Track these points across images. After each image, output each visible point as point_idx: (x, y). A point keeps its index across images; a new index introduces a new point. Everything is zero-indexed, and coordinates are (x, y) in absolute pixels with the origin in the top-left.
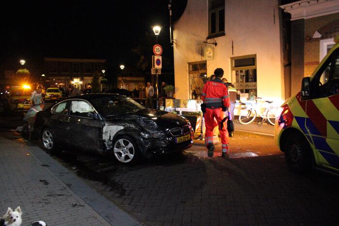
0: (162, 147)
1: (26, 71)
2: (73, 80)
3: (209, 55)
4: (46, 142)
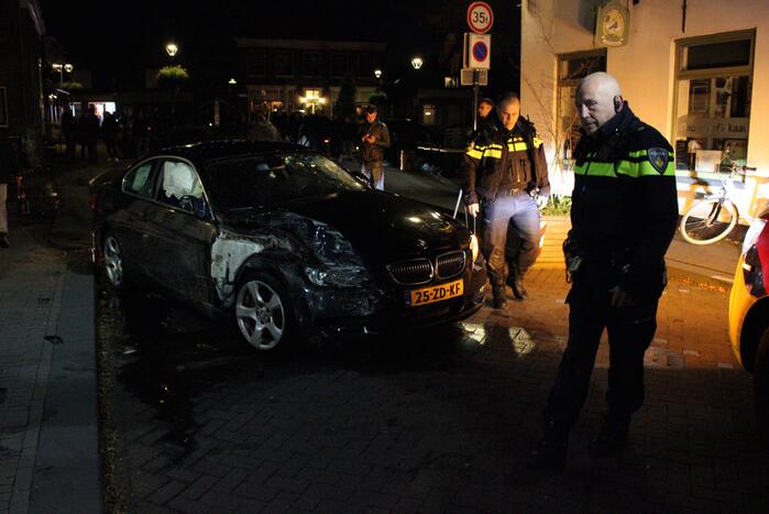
0: (362, 317)
1: (180, 71)
2: (303, 95)
3: (612, 31)
4: (112, 266)
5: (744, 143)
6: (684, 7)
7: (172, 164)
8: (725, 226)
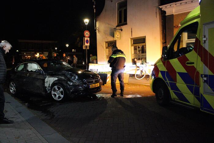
0: (81, 91)
2: (36, 54)
3: (117, 37)
4: (12, 89)
5: (146, 58)
6: (132, 32)
7: (30, 64)
8: (143, 75)
